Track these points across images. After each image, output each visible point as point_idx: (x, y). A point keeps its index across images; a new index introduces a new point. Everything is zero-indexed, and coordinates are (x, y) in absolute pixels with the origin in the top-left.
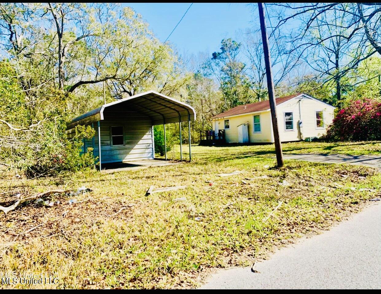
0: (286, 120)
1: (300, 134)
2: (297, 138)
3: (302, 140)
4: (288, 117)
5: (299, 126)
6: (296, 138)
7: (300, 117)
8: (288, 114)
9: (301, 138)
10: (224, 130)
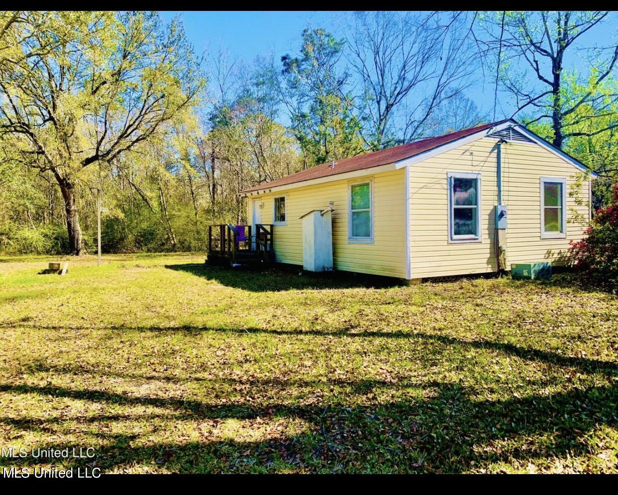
0: (457, 203)
1: (497, 251)
2: (488, 263)
3: (500, 272)
4: (462, 195)
5: (496, 224)
6: (486, 265)
7: (499, 196)
8: (461, 184)
9: (499, 266)
10: (272, 226)
